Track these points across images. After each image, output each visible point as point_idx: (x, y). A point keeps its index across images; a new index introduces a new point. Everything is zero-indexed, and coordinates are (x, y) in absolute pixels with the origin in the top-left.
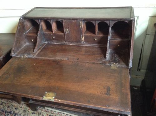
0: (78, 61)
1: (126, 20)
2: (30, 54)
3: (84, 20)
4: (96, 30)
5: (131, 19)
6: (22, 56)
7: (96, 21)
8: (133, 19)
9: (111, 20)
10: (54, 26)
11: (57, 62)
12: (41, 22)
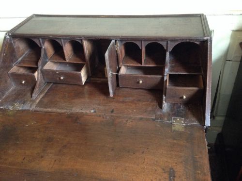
0: (112, 114)
1: (197, 40)
2: (24, 103)
3: (122, 39)
4: (143, 57)
5: (205, 38)
6: (11, 108)
7: (143, 42)
8: (209, 38)
9: (170, 40)
10: (67, 49)
11: (75, 119)
12: (43, 44)
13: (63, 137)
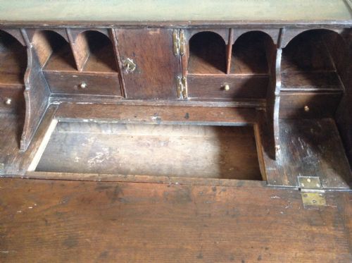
2: (6, 161)
3: (192, 27)
9: (286, 28)
11: (113, 191)
12: (30, 38)
13: (96, 235)
